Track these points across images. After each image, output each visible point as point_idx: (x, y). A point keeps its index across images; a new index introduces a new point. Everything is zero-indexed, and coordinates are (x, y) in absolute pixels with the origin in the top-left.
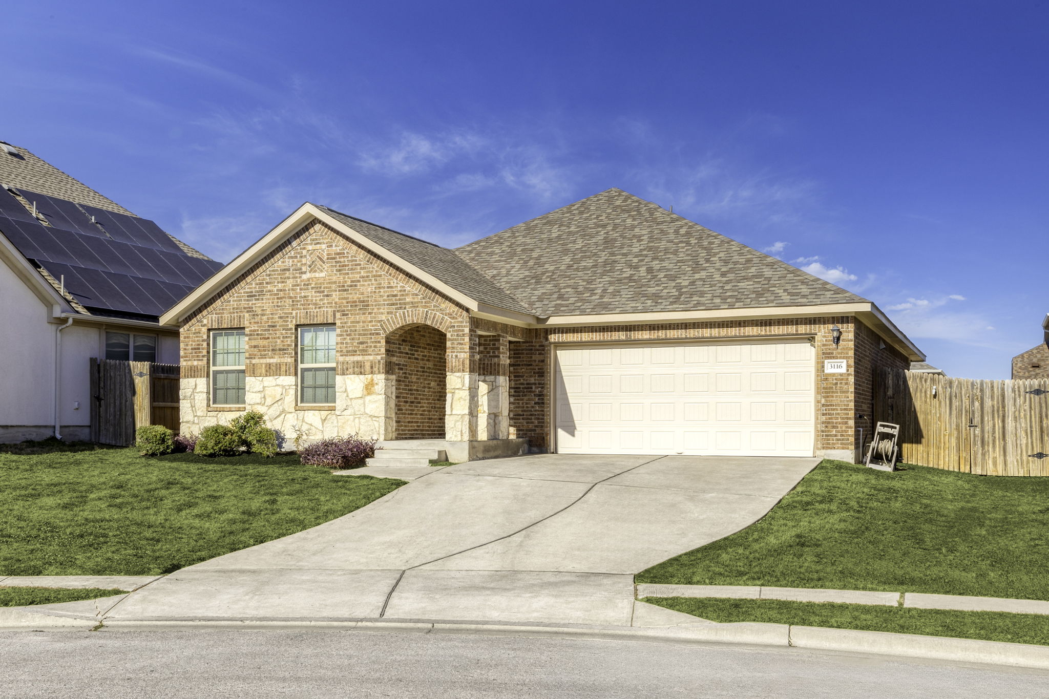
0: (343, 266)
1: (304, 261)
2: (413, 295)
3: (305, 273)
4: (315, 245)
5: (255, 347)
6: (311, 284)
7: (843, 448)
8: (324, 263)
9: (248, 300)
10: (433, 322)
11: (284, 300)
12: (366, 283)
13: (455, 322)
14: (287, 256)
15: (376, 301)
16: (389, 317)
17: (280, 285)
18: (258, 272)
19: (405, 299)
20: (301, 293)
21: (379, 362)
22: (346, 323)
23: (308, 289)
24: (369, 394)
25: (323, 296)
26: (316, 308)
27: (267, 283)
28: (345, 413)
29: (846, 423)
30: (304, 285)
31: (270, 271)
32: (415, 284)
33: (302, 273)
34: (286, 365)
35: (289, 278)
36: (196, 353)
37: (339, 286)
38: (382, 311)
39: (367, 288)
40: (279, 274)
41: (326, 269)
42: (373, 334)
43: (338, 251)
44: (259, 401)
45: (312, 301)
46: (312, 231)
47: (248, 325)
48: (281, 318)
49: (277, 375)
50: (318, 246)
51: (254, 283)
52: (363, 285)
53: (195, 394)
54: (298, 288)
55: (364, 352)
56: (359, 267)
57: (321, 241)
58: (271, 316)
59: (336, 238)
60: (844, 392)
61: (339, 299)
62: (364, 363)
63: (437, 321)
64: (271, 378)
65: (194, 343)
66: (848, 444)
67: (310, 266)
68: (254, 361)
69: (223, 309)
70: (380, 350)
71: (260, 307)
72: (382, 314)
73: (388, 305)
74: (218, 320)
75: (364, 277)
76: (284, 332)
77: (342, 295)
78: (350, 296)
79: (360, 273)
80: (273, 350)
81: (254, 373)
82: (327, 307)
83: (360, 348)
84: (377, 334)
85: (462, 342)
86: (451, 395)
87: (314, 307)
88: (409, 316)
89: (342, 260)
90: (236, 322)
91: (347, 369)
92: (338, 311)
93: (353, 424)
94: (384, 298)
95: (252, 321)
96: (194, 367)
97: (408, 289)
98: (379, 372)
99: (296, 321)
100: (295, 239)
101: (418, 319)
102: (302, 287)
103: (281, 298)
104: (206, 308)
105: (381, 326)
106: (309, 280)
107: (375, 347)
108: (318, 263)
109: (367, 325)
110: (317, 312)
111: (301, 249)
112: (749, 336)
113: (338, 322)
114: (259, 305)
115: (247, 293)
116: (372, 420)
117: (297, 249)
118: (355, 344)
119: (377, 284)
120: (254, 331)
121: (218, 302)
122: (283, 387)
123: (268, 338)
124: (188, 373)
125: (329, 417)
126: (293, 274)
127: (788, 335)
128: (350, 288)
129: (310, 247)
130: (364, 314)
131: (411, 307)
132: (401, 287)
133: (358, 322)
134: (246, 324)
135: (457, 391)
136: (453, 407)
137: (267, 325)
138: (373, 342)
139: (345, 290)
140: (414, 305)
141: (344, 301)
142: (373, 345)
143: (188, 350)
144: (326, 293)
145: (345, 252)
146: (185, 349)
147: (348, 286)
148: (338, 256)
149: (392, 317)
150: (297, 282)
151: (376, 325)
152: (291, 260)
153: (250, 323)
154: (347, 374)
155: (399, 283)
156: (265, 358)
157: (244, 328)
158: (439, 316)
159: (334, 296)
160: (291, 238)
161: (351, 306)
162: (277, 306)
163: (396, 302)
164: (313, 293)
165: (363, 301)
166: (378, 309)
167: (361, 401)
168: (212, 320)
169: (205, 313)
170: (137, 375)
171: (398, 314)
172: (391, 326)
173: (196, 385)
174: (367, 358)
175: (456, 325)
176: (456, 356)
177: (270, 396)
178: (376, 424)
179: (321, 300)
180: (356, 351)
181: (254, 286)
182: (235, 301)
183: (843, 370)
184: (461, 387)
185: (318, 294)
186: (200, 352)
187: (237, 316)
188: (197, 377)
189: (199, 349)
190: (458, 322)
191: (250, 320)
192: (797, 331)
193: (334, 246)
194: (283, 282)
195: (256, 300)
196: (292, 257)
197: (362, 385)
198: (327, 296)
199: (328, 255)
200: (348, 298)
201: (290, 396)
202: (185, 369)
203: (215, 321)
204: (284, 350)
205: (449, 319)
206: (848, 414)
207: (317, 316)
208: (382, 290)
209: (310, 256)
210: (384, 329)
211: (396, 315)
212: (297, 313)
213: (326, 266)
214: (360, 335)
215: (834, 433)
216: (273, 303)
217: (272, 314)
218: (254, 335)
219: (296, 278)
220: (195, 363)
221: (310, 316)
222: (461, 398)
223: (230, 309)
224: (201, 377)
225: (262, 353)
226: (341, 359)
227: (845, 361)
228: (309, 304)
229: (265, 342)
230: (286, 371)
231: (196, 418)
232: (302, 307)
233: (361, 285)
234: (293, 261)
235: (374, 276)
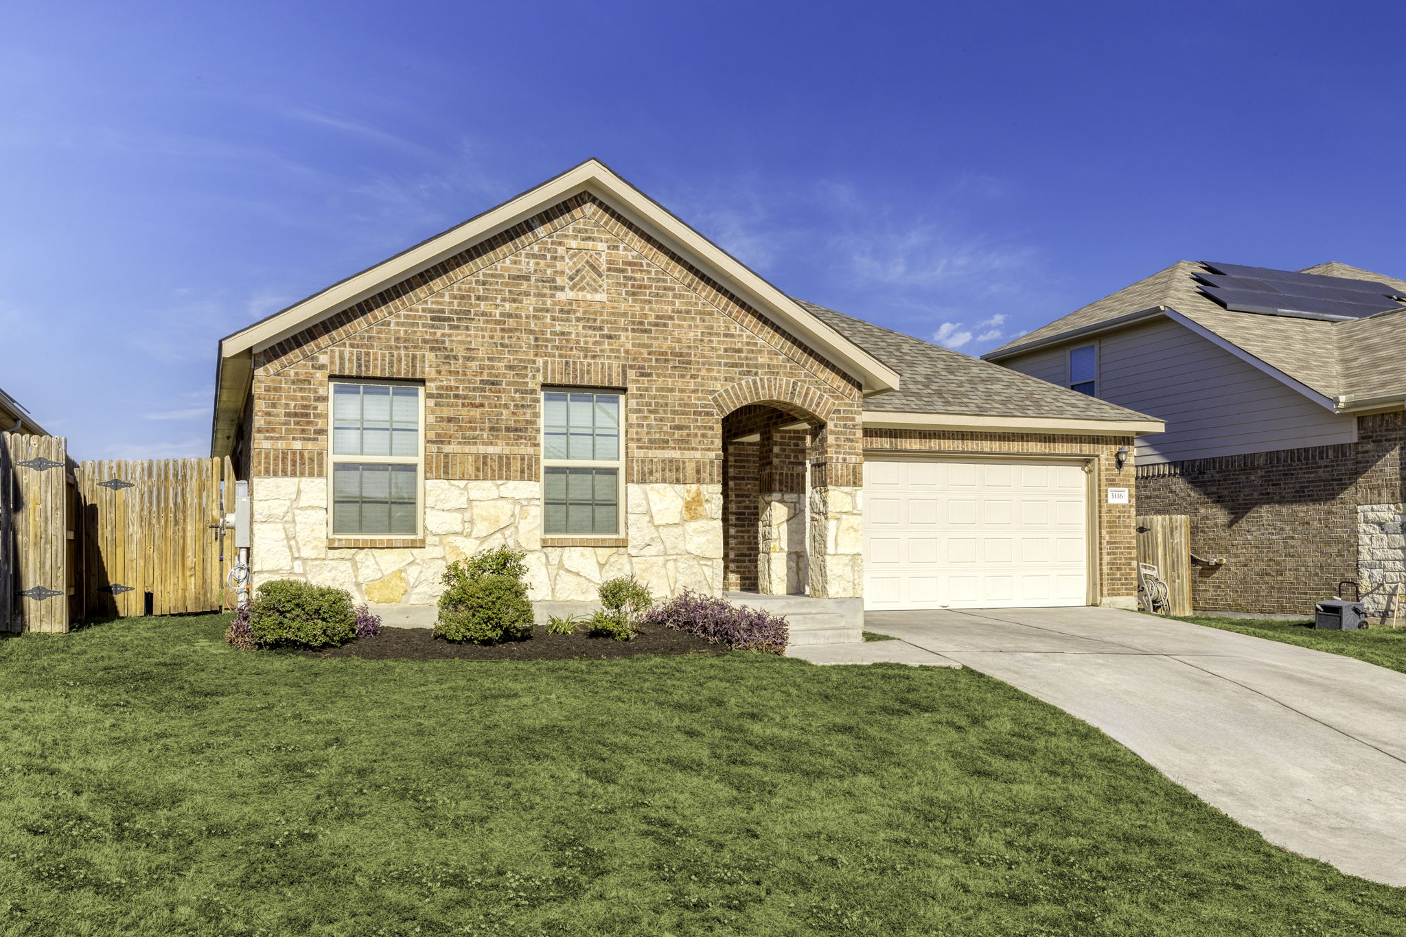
0: (640, 287)
1: (559, 266)
2: (769, 352)
3: (562, 289)
4: (583, 240)
5: (450, 420)
6: (575, 312)
7: (1127, 595)
8: (600, 275)
9: (433, 327)
10: (805, 400)
11: (519, 334)
12: (685, 323)
13: (839, 405)
14: (523, 252)
15: (703, 356)
16: (729, 386)
17: (507, 305)
18: (458, 273)
19: (756, 359)
20: (553, 326)
21: (712, 462)
22: (647, 389)
23: (568, 320)
24: (693, 518)
25: (602, 336)
26: (586, 357)
27: (478, 298)
28: (646, 551)
29: (1130, 564)
30: (561, 311)
31: (484, 275)
32: (773, 336)
33: (556, 288)
34: (523, 459)
35: (527, 294)
36: (297, 423)
37: (633, 323)
38: (714, 374)
39: (689, 332)
40: (507, 284)
41: (605, 287)
42: (700, 413)
43: (630, 258)
44: (459, 528)
45: (578, 342)
46: (577, 213)
47: (433, 375)
48: (510, 368)
49: (500, 478)
50: (590, 244)
51: (447, 294)
52: (680, 326)
53: (296, 512)
54: (548, 315)
55: (684, 444)
56: (671, 293)
57: (596, 235)
58: (487, 363)
59: (626, 235)
60: (1125, 527)
61: (633, 345)
62: (684, 463)
63: (812, 400)
64: (488, 484)
65: (293, 404)
66: (1132, 589)
67: (571, 278)
68: (447, 449)
69: (370, 338)
70: (712, 442)
71: (461, 342)
72: (716, 379)
73: (726, 364)
74: (359, 359)
75: (681, 312)
76: (517, 395)
77: (638, 338)
78: (655, 343)
79: (673, 303)
80: (492, 429)
81: (446, 472)
82: (609, 357)
83: (676, 436)
84: (707, 414)
85: (852, 437)
86: (836, 522)
87: (582, 354)
88: (763, 388)
89: (638, 276)
90: (403, 366)
91: (651, 473)
92: (631, 367)
93: (663, 571)
94: (719, 352)
95: (444, 368)
96: (294, 454)
97: (760, 342)
98: (712, 481)
99: (545, 378)
100: (543, 223)
101: (779, 394)
102: (557, 314)
103: (510, 330)
104: (327, 331)
105: (715, 400)
106: (571, 304)
107: (703, 436)
108: (589, 274)
109: (689, 397)
110: (589, 365)
111: (552, 243)
112: (1031, 454)
113: (632, 388)
114: (459, 338)
115: (431, 311)
116: (699, 564)
117: (546, 243)
118: (665, 428)
119: (706, 327)
120: (449, 388)
121: (360, 325)
122: (516, 501)
123: (482, 405)
124: (277, 465)
125: (612, 560)
126: (537, 287)
127: (1071, 455)
128: (653, 328)
129: (573, 244)
130: (683, 376)
131: (766, 373)
132: (748, 337)
133: (672, 390)
134: (429, 372)
135: (844, 516)
136: (839, 541)
137: (478, 379)
138: (699, 428)
139: (645, 331)
140: (772, 370)
141: (644, 351)
142: (699, 433)
143: (277, 415)
144: (606, 332)
145: (644, 262)
146: (268, 414)
147: (650, 324)
148: (629, 268)
149: (733, 387)
150: (544, 303)
151: (704, 399)
152: (532, 262)
153: (439, 372)
154: (651, 482)
155: (747, 331)
156: (475, 443)
157: (422, 382)
158: (814, 393)
159: (623, 339)
160: (532, 219)
161: (657, 360)
162: (502, 345)
163: (739, 362)
164: (580, 328)
165: (681, 355)
166: (709, 370)
167: (678, 530)
168: (342, 358)
169: (324, 340)
170: (28, 464)
171: (743, 382)
172: (733, 402)
173: (299, 492)
174: (688, 454)
175: (842, 409)
176: (844, 460)
177: (485, 519)
178: (708, 571)
179: (595, 343)
180: (667, 442)
181: (447, 299)
182: (403, 324)
183: (1125, 501)
184: (851, 509)
185: (590, 332)
186: (309, 423)
187: (407, 356)
188: (302, 474)
189: (307, 415)
190: (846, 404)
191: (438, 366)
192: (1081, 451)
193: (621, 248)
194: (514, 301)
195: (451, 327)
196: (534, 256)
197: (680, 504)
198: (610, 337)
199: (609, 262)
200: (651, 346)
201: (530, 519)
202: (267, 457)
203: (350, 360)
204: (516, 430)
205: (831, 400)
206: (1130, 553)
207: (589, 372)
208: (715, 339)
209: (571, 259)
210: (719, 406)
211: (740, 384)
212: (546, 363)
213: (605, 283)
214: (674, 412)
215: (1118, 576)
216: (492, 337)
217: (489, 359)
218: (448, 397)
219: (544, 295)
220: (298, 445)
221: (575, 370)
222: (852, 527)
223: (388, 340)
224: (311, 474)
225: (468, 433)
226: (638, 454)
227: (1127, 490)
228: (571, 349)
229: (476, 413)
230: (522, 472)
231: (297, 563)
232: (557, 353)
233: (674, 326)
234: (537, 264)
235: (700, 313)
